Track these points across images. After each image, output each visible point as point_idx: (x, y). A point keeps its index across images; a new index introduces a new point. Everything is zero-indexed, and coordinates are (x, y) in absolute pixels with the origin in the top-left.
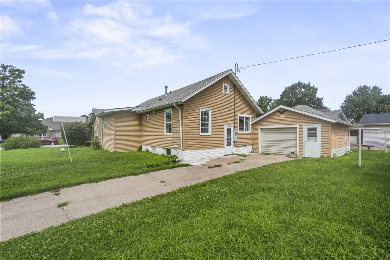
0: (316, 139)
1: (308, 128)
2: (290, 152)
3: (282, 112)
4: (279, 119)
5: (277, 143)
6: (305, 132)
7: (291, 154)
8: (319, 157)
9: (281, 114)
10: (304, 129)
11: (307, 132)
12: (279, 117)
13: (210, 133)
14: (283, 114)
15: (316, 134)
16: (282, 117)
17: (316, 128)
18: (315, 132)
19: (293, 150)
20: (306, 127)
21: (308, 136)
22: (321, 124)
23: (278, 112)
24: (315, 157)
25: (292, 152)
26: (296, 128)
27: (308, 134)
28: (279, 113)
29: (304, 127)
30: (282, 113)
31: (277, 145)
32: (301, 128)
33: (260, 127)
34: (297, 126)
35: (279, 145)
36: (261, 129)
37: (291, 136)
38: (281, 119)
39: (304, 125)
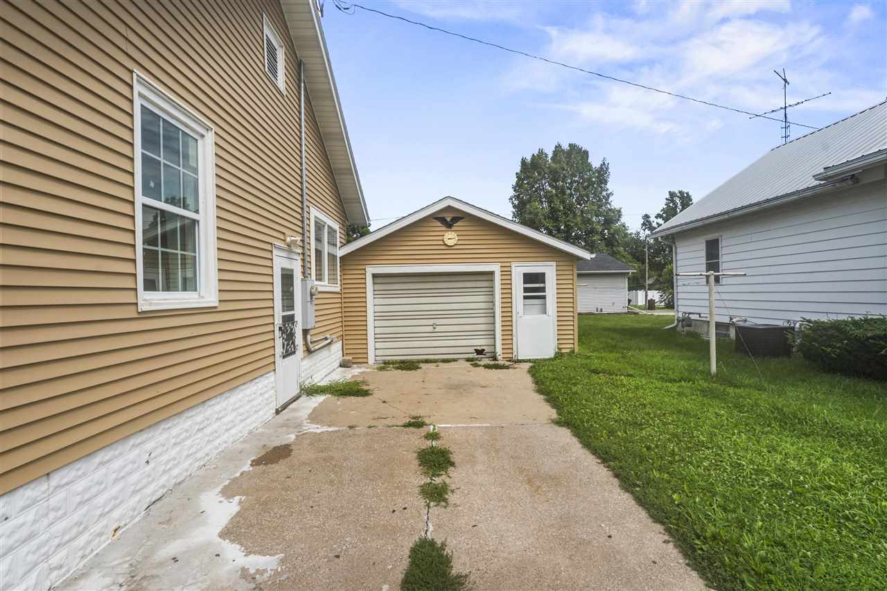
0: (545, 304)
1: (524, 274)
2: (472, 350)
3: (449, 219)
4: (441, 243)
5: (431, 322)
6: (518, 286)
7: (475, 355)
8: (552, 355)
9: (444, 228)
10: (513, 274)
11: (522, 286)
12: (441, 238)
13: (207, 293)
14: (454, 228)
15: (543, 290)
16: (451, 237)
17: (544, 274)
18: (542, 285)
19: (481, 342)
20: (519, 270)
21: (525, 298)
22: (554, 264)
23: (437, 219)
24: (542, 357)
25: (478, 348)
26: (492, 273)
27: (526, 290)
28: (439, 224)
29: (513, 269)
30: (449, 226)
31: (430, 329)
32: (507, 273)
33: (371, 270)
34: (496, 268)
35: (436, 330)
36: (375, 276)
37: (476, 301)
38: (446, 245)
39: (513, 265)
